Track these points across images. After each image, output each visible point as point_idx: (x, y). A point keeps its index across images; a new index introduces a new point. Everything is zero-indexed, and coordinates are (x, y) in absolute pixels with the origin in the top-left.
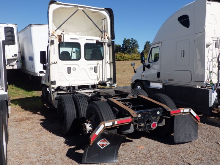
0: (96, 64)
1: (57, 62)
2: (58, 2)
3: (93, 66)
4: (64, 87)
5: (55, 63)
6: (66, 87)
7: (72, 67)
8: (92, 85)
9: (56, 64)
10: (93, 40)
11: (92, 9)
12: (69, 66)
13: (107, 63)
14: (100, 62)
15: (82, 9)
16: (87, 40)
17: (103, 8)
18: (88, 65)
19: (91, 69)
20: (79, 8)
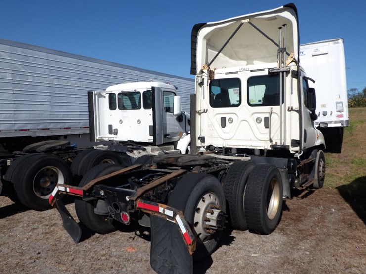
0: (268, 113)
1: (207, 110)
2: (208, 23)
3: (262, 116)
4: (215, 147)
5: (204, 112)
6: (219, 147)
7: (227, 117)
8: (260, 150)
9: (206, 112)
10: (263, 70)
11: (265, 15)
12: (223, 116)
13: (292, 109)
14: (276, 108)
15: (247, 20)
16: (251, 71)
17: (282, 7)
18: (253, 114)
19: (258, 120)
20: (243, 21)
